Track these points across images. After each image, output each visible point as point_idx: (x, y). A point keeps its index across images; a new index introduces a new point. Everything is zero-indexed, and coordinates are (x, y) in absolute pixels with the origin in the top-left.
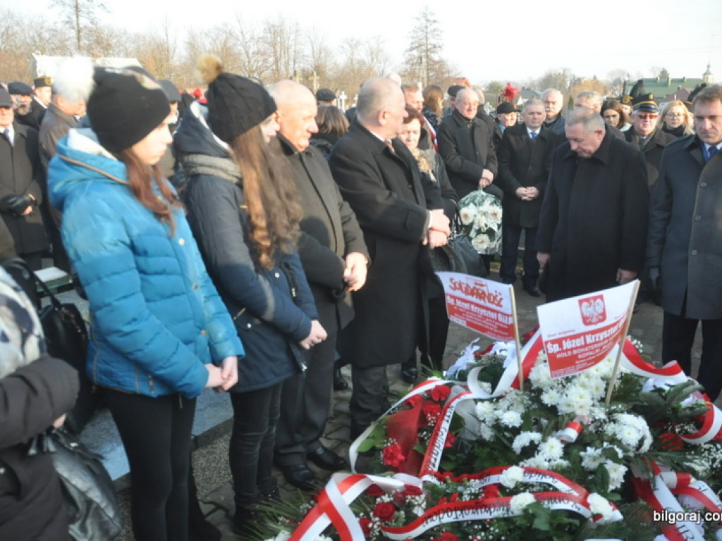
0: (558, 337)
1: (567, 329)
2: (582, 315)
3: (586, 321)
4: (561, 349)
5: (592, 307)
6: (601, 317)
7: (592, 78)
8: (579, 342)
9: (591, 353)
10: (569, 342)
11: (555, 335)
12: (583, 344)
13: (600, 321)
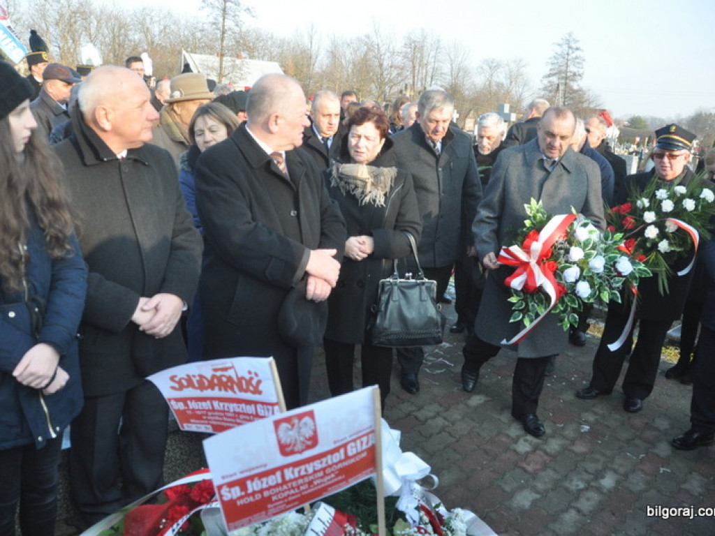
0: (239, 476)
1: (254, 464)
2: (279, 442)
3: (284, 449)
4: (243, 493)
5: (295, 430)
6: (309, 443)
8: (275, 479)
9: (292, 492)
10: (256, 481)
11: (235, 474)
12: (280, 481)
13: (308, 447)
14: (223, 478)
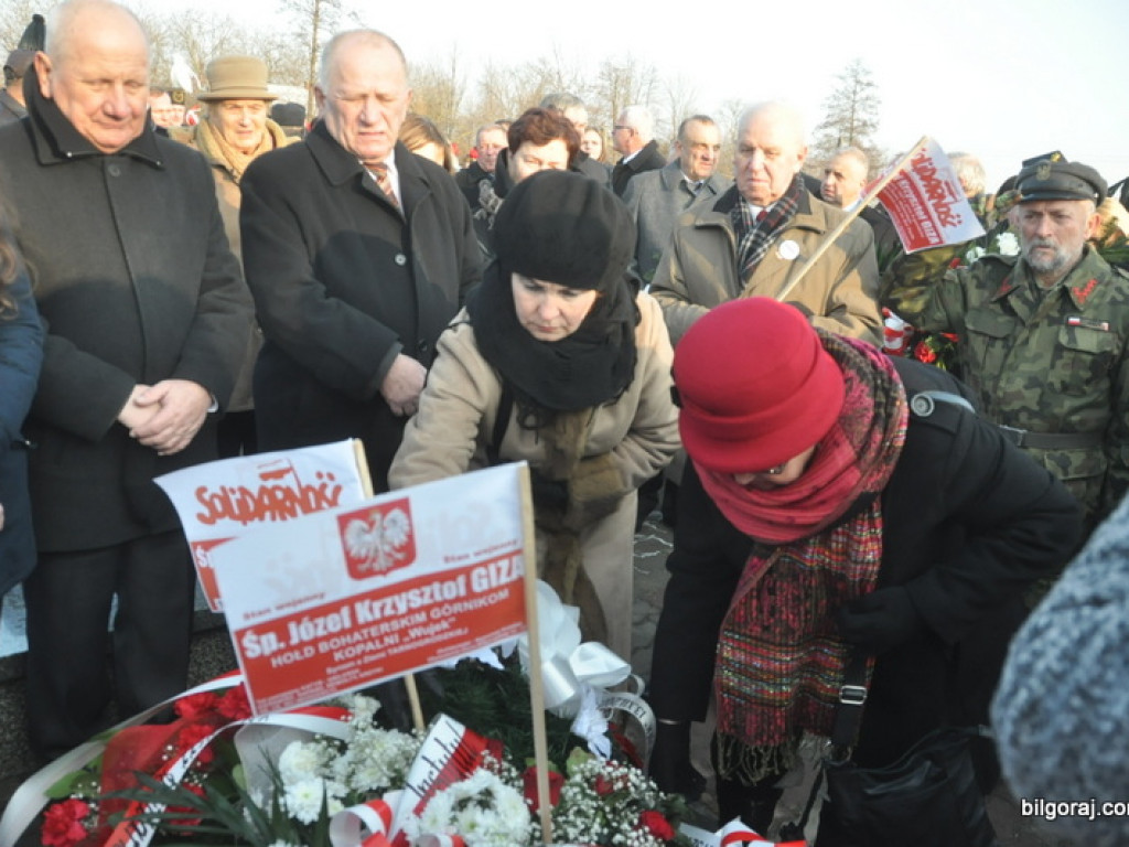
0: (275, 614)
1: (302, 593)
2: (347, 553)
3: (356, 567)
4: (282, 645)
5: (375, 533)
6: (400, 556)
9: (370, 646)
10: (306, 623)
11: (268, 611)
12: (347, 624)
13: (399, 564)
14: (247, 616)
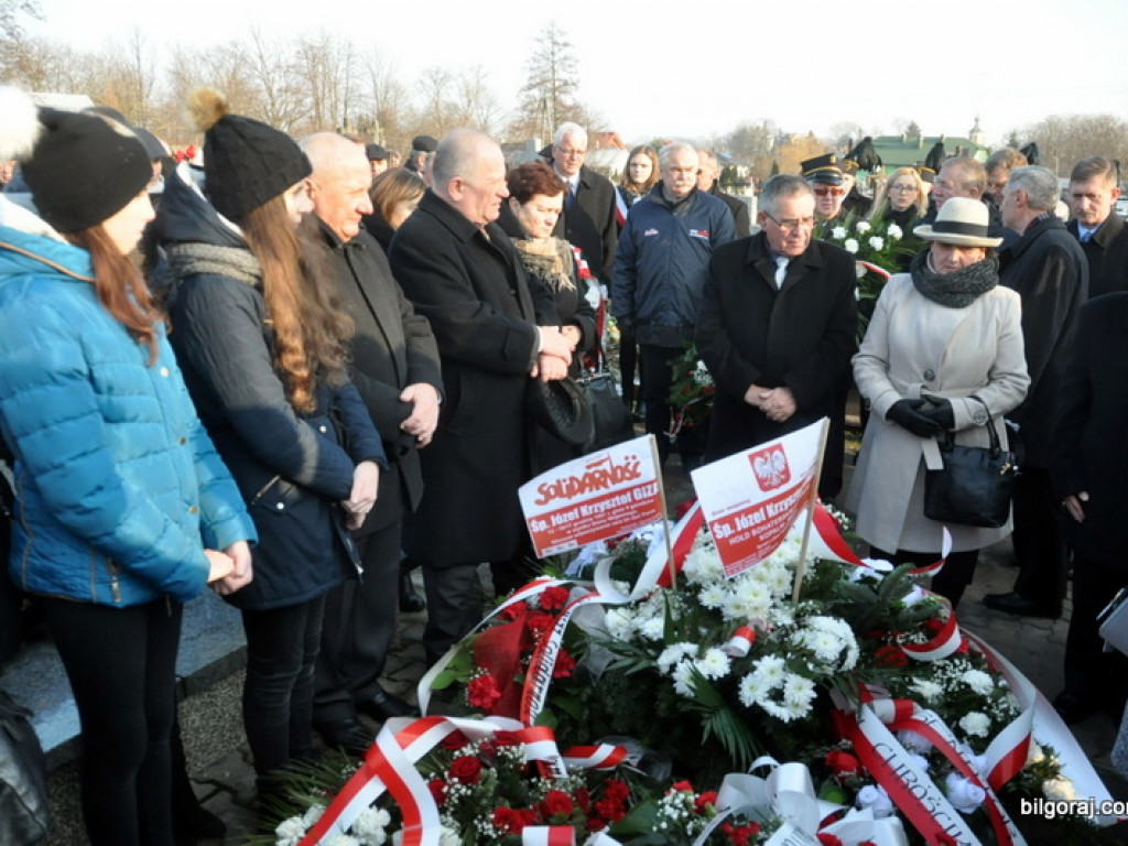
0: (727, 513)
1: (738, 501)
2: (757, 476)
3: (764, 484)
4: (733, 531)
5: (769, 463)
6: (783, 477)
7: (807, 135)
8: (758, 517)
10: (743, 518)
11: (722, 511)
12: (764, 518)
13: (784, 481)
14: (714, 514)
